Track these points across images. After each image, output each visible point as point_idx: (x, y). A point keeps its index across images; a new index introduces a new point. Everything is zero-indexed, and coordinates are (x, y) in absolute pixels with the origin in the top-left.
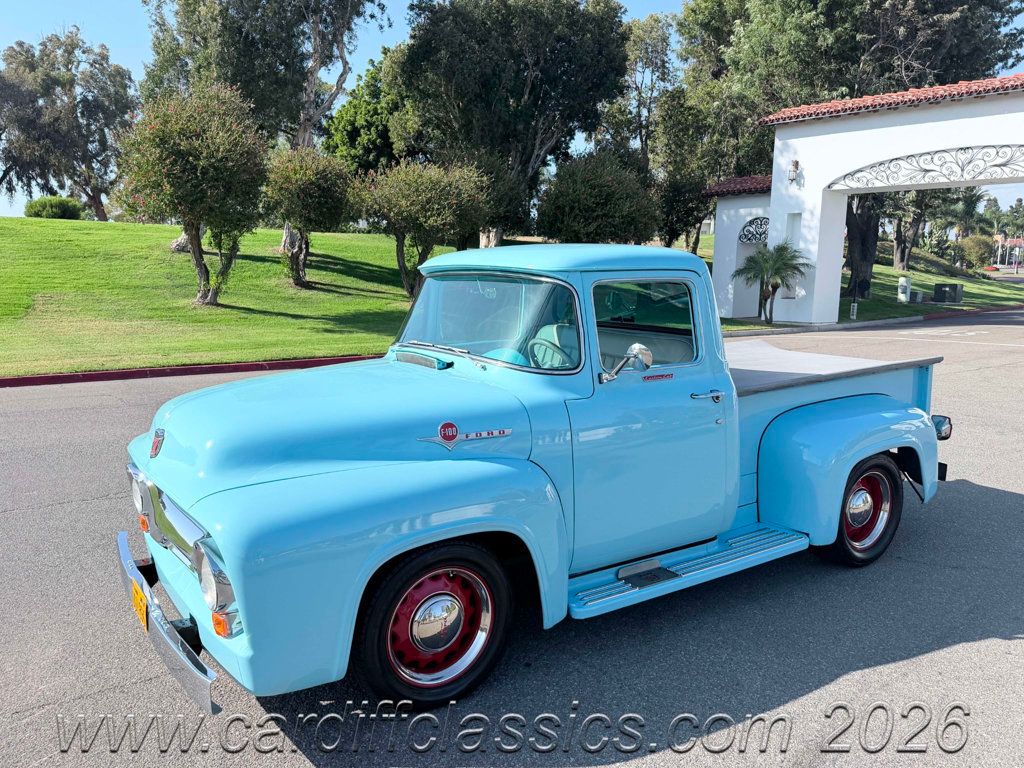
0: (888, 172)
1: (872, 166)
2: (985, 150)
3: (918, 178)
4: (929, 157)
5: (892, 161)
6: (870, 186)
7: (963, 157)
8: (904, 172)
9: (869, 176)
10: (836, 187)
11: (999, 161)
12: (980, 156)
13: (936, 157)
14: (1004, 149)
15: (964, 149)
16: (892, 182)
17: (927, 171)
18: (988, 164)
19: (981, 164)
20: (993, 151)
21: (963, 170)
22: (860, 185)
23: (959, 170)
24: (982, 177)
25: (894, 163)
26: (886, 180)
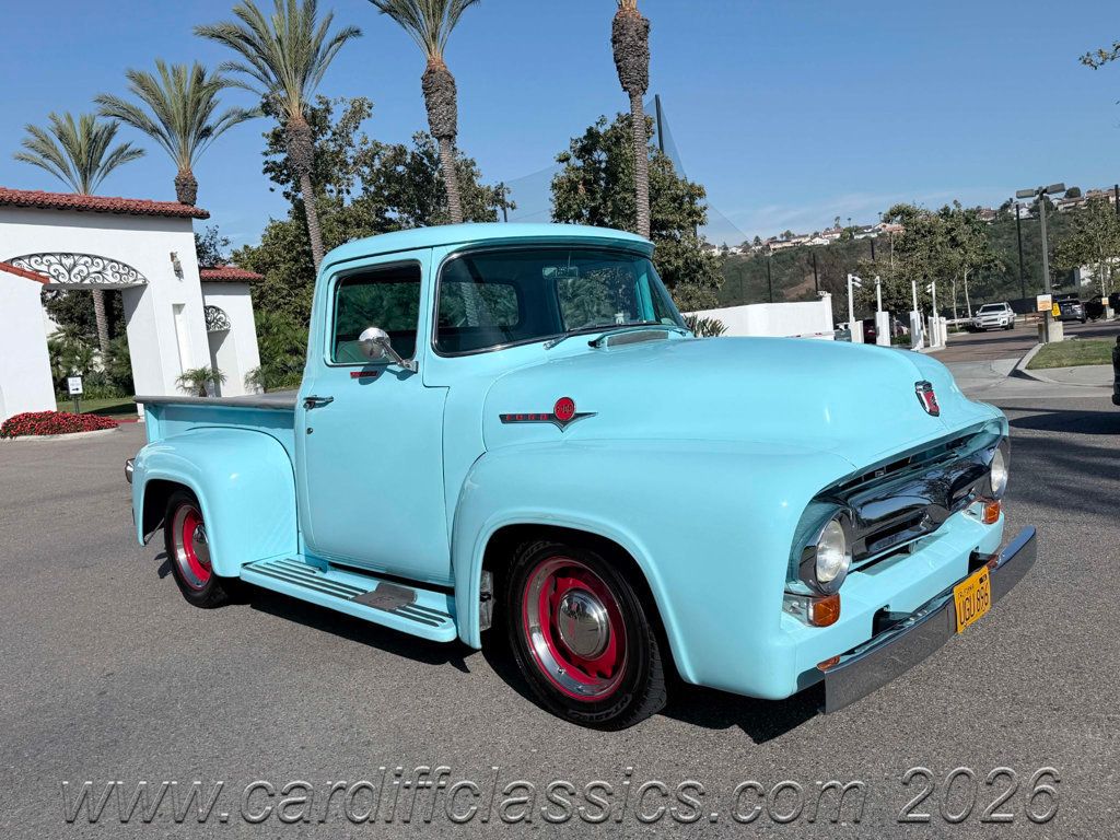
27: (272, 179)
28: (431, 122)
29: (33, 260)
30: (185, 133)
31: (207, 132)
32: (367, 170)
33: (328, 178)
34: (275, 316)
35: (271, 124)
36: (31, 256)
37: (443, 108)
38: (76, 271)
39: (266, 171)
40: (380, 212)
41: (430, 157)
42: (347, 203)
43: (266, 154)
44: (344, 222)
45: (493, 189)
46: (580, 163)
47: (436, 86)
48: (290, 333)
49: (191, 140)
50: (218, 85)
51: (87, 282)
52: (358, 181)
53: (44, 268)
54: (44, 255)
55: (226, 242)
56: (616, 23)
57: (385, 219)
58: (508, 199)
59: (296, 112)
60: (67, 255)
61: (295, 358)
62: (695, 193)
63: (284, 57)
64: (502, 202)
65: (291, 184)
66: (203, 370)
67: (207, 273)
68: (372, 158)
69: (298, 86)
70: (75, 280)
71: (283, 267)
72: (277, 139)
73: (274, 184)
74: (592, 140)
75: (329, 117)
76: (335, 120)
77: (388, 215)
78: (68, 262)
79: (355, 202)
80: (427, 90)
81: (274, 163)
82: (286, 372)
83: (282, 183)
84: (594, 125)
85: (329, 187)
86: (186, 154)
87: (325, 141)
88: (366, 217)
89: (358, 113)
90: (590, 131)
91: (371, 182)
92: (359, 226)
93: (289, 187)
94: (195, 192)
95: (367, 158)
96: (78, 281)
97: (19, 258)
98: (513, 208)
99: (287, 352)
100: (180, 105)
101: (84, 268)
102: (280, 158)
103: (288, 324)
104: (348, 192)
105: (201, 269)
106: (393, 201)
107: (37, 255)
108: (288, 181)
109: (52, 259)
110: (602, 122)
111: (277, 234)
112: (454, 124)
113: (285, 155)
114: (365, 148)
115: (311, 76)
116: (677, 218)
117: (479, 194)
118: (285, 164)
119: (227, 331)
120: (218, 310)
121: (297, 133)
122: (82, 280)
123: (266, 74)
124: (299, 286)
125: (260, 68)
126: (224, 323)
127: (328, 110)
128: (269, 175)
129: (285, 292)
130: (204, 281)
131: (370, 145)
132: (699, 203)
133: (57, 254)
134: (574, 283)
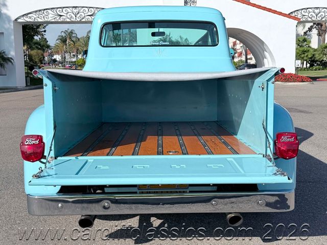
0: (44, 15)
1: (36, 12)
2: (84, 8)
3: (58, 18)
4: (61, 9)
5: (44, 10)
6: (36, 21)
7: (75, 11)
8: (50, 16)
9: (35, 16)
10: (19, 20)
11: (90, 14)
12: (82, 11)
13: (64, 9)
14: (91, 9)
15: (76, 7)
16: (46, 20)
17: (61, 16)
18: (86, 15)
19: (83, 14)
20: (87, 9)
21: (76, 17)
22: (31, 20)
23: (74, 17)
24: (84, 20)
25: (45, 11)
26: (43, 19)
29: (303, 10)
36: (303, 9)
38: (319, 15)
51: (324, 19)
53: (307, 14)
54: (308, 8)
60: (317, 8)
70: (318, 19)
78: (317, 11)
96: (320, 19)
97: (297, 11)
101: (323, 14)
107: (305, 9)
109: (310, 10)
122: (322, 19)
133: (312, 8)
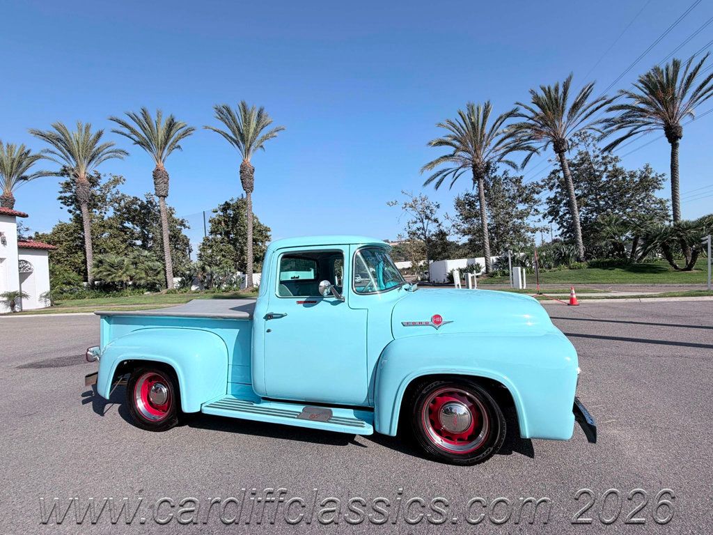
27: (62, 203)
28: (156, 189)
30: (11, 175)
31: (25, 178)
32: (117, 205)
33: (95, 206)
34: (57, 266)
35: (66, 179)
37: (163, 185)
39: (60, 198)
40: (122, 223)
41: (151, 203)
42: (106, 218)
43: (61, 192)
44: (104, 226)
45: (180, 220)
46: (222, 214)
47: (159, 176)
48: (66, 275)
49: (14, 179)
50: (37, 157)
52: (111, 209)
55: (27, 229)
56: (241, 166)
57: (123, 226)
58: (187, 225)
59: (82, 175)
61: (68, 287)
62: (267, 230)
63: (79, 151)
64: (184, 226)
65: (73, 206)
66: (15, 292)
67: (23, 244)
68: (120, 200)
69: (85, 165)
71: (64, 243)
72: (67, 186)
73: (63, 205)
74: (226, 207)
75: (99, 181)
76: (103, 182)
77: (125, 225)
79: (109, 218)
80: (155, 177)
81: (65, 197)
82: (62, 293)
83: (68, 205)
84: (228, 201)
85: (94, 210)
86: (10, 185)
87: (96, 191)
88: (115, 225)
89: (116, 181)
90: (226, 202)
91: (118, 210)
92: (110, 228)
93: (71, 208)
94: (13, 204)
95: (118, 201)
98: (189, 228)
99: (64, 283)
100: (10, 162)
102: (68, 194)
103: (66, 270)
104: (105, 213)
105: (18, 241)
106: (128, 220)
108: (71, 205)
110: (232, 200)
111: (61, 228)
112: (167, 192)
113: (71, 194)
114: (117, 196)
115: (94, 162)
116: (260, 238)
117: (174, 221)
118: (71, 198)
119: (31, 273)
120: (26, 262)
121: (82, 184)
123: (67, 156)
124: (74, 253)
125: (64, 153)
126: (30, 269)
127: (99, 177)
128: (61, 201)
129: (65, 255)
130: (20, 248)
131: (120, 195)
132: (269, 233)
134: (220, 259)
